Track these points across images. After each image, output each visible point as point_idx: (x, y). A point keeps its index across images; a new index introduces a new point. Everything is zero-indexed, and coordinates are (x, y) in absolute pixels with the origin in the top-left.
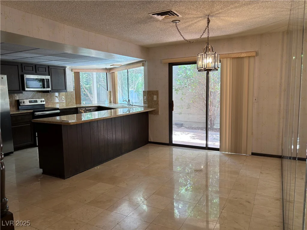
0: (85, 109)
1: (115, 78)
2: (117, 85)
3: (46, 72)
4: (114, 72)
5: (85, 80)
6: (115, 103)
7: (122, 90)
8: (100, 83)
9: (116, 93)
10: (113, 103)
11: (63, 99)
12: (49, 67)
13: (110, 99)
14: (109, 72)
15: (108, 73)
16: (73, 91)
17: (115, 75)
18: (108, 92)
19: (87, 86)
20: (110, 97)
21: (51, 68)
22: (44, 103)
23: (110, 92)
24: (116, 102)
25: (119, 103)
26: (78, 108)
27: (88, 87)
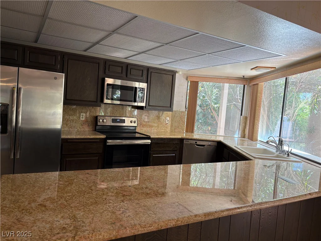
0: (196, 142)
1: (259, 95)
2: (260, 107)
3: (142, 77)
4: (257, 84)
5: (214, 97)
6: (252, 140)
7: (268, 116)
8: (234, 103)
9: (256, 121)
10: (248, 138)
11: (167, 122)
12: (148, 69)
13: (244, 131)
14: (250, 83)
15: (246, 86)
16: (184, 110)
17: (259, 89)
18: (242, 119)
19: (216, 106)
20: (245, 127)
21: (151, 72)
22: (135, 125)
23: (246, 118)
24: (254, 137)
25: (259, 139)
26: (184, 140)
27: (216, 108)
